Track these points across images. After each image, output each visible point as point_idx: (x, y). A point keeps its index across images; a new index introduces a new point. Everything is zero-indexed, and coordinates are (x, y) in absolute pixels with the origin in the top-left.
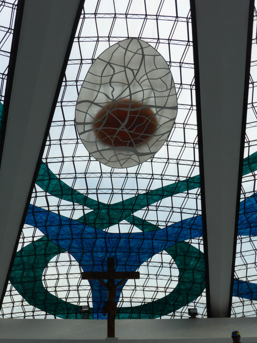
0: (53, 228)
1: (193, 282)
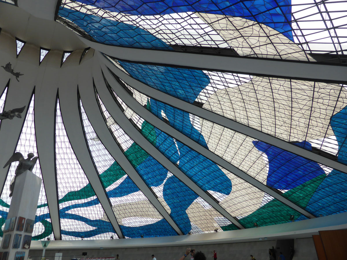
0: (5, 215)
1: (49, 230)
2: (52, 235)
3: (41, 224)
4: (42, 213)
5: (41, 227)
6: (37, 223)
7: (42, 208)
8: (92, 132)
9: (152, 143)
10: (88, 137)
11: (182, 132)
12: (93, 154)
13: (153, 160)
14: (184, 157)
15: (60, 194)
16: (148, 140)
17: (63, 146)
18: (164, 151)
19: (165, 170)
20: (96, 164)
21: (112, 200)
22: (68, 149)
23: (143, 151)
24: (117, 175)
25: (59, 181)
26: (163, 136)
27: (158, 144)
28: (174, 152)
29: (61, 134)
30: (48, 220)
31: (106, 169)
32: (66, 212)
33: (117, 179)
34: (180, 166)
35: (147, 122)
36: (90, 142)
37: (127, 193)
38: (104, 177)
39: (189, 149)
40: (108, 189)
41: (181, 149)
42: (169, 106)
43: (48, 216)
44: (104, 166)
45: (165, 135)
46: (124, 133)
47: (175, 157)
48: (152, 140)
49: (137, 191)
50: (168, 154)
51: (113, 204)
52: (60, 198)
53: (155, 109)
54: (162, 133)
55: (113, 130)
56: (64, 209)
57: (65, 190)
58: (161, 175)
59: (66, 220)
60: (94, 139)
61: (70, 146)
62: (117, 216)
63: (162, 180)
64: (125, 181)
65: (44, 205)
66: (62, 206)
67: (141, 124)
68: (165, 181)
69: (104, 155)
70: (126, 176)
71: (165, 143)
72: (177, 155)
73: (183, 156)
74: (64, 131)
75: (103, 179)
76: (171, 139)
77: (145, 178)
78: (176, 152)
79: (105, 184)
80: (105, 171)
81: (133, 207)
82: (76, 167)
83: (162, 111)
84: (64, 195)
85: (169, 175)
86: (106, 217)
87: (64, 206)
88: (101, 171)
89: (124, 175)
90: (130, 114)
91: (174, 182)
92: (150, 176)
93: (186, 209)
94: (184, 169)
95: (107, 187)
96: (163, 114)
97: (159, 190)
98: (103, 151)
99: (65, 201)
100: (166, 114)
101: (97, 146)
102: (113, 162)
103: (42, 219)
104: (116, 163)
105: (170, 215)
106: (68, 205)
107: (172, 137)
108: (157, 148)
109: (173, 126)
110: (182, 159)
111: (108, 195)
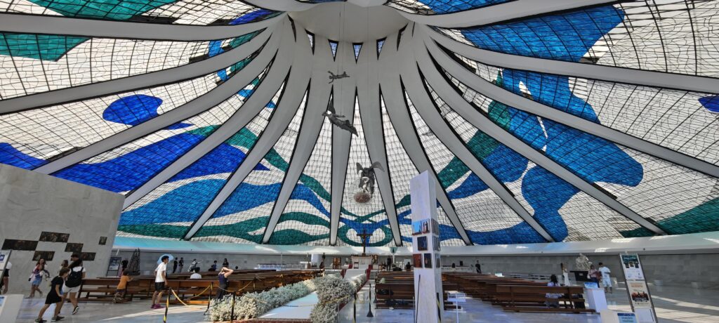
1: (389, 237)
2: (393, 241)
3: (381, 230)
4: (381, 220)
5: (381, 233)
6: (377, 230)
7: (380, 215)
8: (424, 126)
9: (504, 128)
10: (420, 133)
11: (552, 106)
12: (428, 152)
13: (505, 150)
14: (555, 139)
15: (396, 199)
16: (499, 125)
17: (394, 146)
18: (522, 136)
19: (523, 160)
20: (432, 162)
21: (454, 201)
22: (399, 150)
23: (491, 139)
24: (458, 173)
25: (393, 185)
26: (521, 116)
27: (512, 128)
28: (537, 135)
29: (390, 134)
30: (387, 226)
31: (444, 166)
32: (405, 217)
33: (459, 177)
34: (548, 153)
35: (496, 102)
36: (423, 138)
37: (473, 192)
38: (443, 176)
39: (563, 127)
40: (449, 189)
41: (551, 130)
42: (534, 74)
43: (387, 221)
44: (441, 164)
45: (524, 114)
46: (463, 121)
47: (540, 141)
48: (504, 124)
49: (486, 189)
50: (528, 139)
51: (456, 207)
52: (397, 203)
53: (509, 82)
54: (520, 112)
55: (449, 120)
56: (401, 214)
57: (401, 194)
58: (519, 166)
59: (405, 225)
60: (427, 134)
61: (401, 146)
62: (462, 220)
63: (520, 173)
64: (469, 178)
65: (382, 211)
66: (400, 211)
67: (487, 107)
68: (524, 174)
69: (440, 151)
70: (470, 172)
71: (524, 125)
72: (543, 138)
73: (552, 138)
74: (393, 130)
75: (441, 178)
76: (533, 118)
77: (495, 172)
78: (542, 134)
79: (444, 183)
80: (444, 169)
81: (481, 208)
82: (410, 167)
83: (521, 83)
84: (400, 199)
85: (531, 166)
86: (449, 222)
87: (402, 211)
88: (438, 169)
89: (466, 171)
90: (471, 96)
91: (537, 174)
92: (502, 169)
93: (559, 208)
94: (554, 156)
95: (446, 188)
96: (522, 87)
97: (516, 187)
98: (439, 146)
99: (402, 206)
100: (527, 86)
101: (431, 142)
102: (452, 158)
103: (381, 225)
104: (457, 159)
105: (534, 217)
106: (405, 210)
107: (536, 116)
108: (513, 133)
109: (539, 101)
110: (551, 142)
111: (450, 197)
